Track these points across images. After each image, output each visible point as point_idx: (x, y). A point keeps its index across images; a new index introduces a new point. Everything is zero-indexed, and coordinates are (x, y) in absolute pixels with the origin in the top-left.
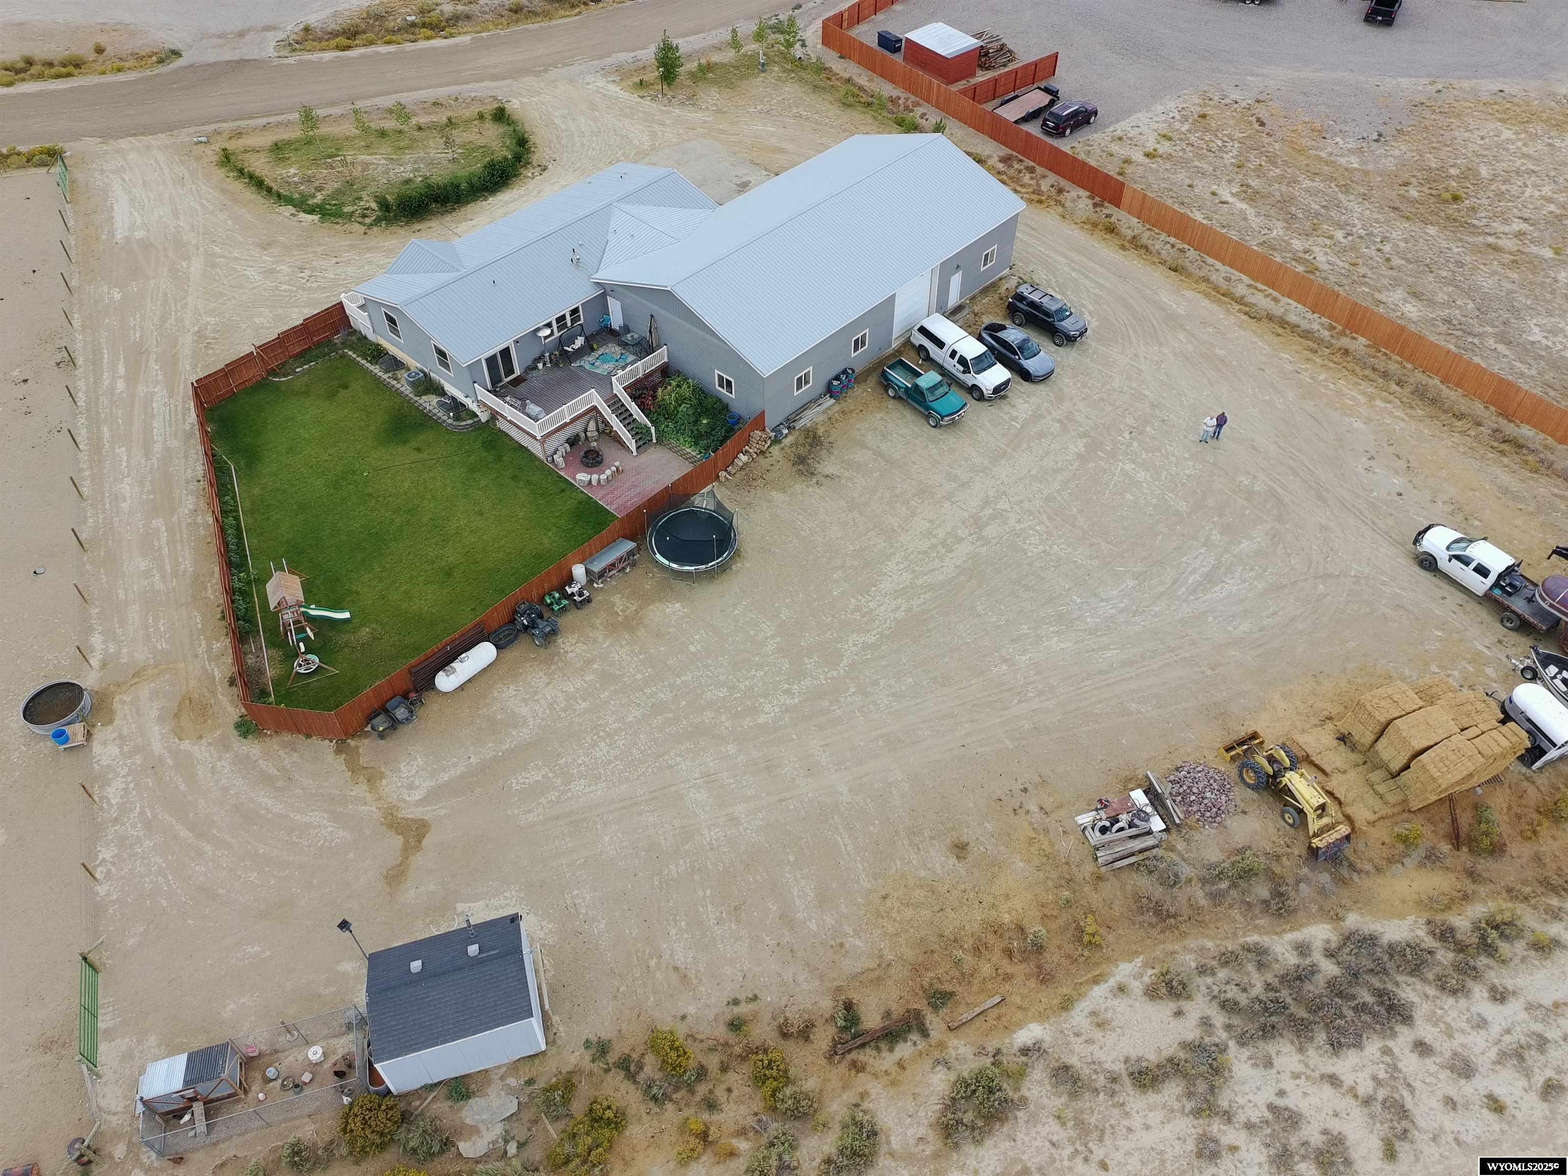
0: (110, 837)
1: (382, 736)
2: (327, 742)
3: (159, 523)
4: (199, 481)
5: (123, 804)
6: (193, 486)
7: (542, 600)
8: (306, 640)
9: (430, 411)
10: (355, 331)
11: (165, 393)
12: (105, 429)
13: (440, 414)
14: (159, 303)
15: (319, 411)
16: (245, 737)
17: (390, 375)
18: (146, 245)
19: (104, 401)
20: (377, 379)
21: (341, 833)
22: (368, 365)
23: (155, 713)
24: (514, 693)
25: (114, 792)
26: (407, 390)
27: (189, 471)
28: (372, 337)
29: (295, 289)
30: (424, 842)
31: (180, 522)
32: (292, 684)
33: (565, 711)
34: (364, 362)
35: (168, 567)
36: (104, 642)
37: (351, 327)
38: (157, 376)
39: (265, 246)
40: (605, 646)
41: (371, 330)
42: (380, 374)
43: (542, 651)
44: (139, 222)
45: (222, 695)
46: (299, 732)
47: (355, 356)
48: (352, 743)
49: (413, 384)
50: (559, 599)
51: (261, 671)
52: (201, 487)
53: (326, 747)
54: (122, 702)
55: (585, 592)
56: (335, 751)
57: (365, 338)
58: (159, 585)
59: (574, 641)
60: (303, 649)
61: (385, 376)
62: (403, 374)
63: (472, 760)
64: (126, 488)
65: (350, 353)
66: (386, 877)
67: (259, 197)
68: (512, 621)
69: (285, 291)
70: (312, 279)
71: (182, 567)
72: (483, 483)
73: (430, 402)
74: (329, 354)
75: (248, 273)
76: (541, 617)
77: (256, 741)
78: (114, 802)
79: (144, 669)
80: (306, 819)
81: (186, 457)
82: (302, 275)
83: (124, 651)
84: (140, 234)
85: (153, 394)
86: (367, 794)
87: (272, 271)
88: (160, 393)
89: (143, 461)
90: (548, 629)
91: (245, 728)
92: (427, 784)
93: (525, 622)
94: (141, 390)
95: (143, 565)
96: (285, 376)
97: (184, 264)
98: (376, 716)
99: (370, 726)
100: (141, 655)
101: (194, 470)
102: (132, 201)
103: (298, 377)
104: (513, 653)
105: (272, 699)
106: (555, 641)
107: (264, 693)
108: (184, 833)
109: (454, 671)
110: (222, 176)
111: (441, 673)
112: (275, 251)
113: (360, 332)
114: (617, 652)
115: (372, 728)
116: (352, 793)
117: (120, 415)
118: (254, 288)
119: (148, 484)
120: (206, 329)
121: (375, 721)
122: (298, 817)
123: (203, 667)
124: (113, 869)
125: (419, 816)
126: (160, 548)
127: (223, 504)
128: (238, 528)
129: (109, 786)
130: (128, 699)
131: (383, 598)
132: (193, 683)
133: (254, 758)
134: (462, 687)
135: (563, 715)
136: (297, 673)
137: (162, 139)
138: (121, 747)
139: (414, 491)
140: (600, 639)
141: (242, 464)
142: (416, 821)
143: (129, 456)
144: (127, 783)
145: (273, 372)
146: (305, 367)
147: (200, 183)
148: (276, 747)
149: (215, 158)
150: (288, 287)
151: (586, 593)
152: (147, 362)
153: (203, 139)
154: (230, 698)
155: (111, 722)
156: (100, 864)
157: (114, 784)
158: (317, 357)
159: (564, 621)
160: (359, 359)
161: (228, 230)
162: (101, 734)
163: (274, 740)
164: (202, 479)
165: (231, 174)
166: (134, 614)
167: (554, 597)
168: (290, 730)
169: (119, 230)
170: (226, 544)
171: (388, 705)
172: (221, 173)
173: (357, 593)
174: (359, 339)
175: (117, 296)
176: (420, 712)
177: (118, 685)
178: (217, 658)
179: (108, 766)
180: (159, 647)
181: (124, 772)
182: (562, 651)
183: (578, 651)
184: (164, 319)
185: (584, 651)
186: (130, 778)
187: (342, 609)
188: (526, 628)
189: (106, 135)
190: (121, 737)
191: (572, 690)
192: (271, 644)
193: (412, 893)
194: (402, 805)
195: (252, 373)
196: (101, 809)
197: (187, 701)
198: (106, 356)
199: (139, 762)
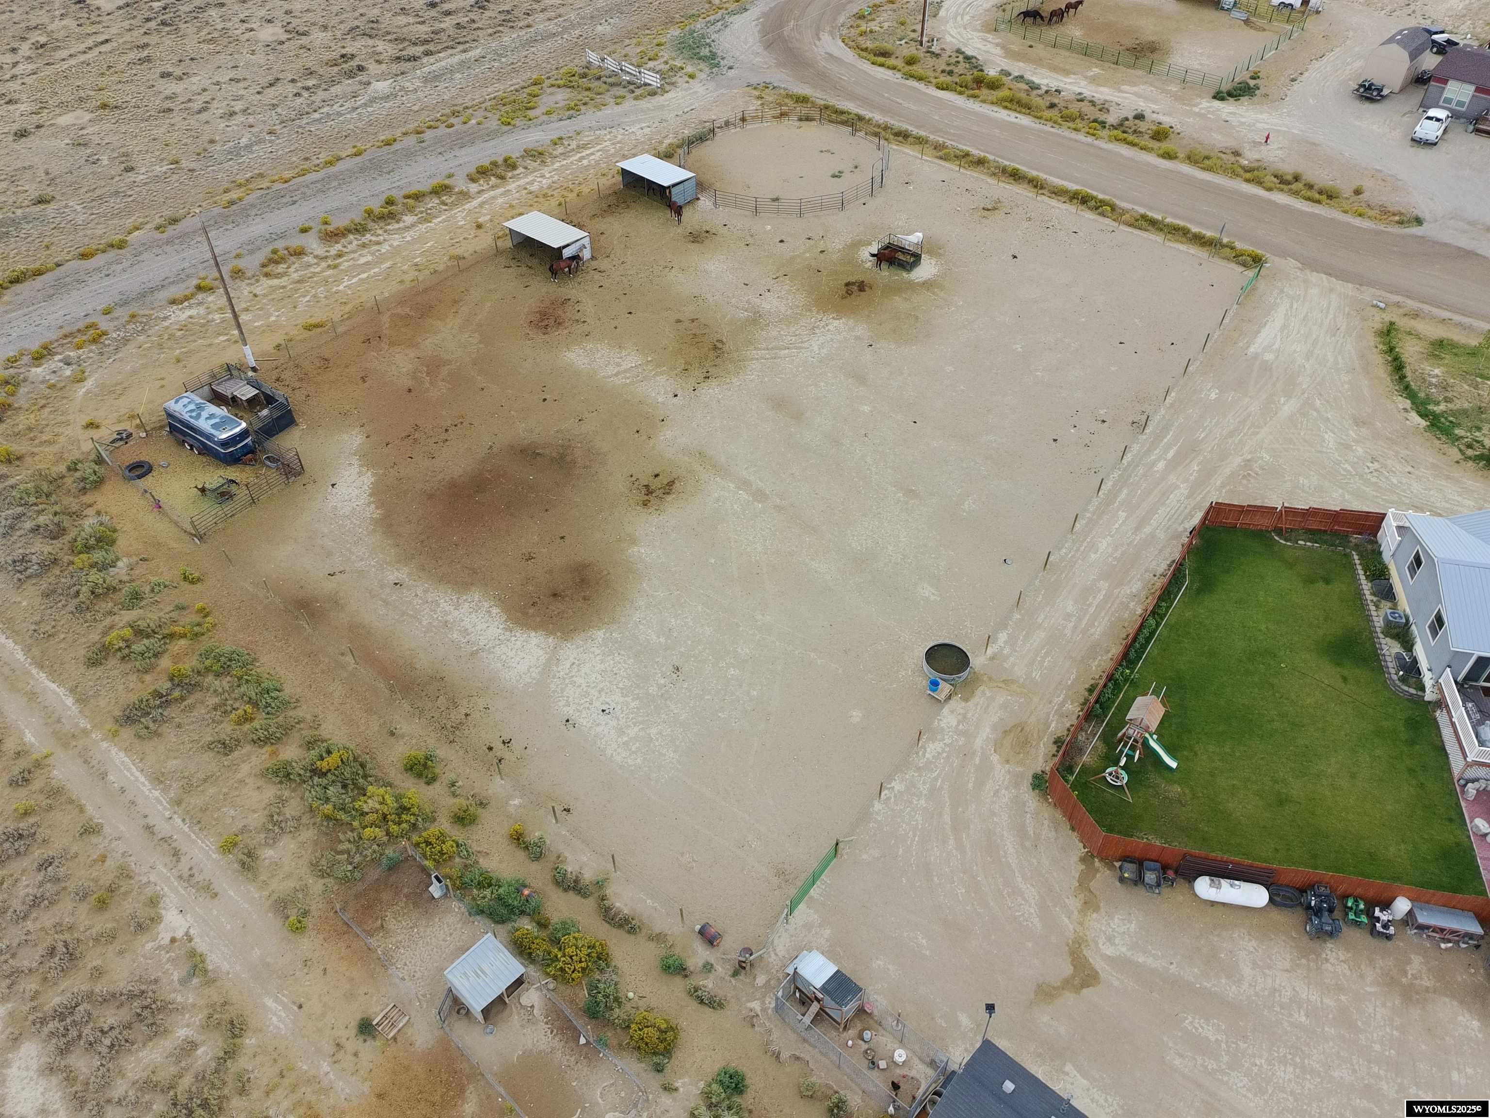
0: (907, 777)
1: (1122, 880)
2: (1081, 845)
3: (1104, 585)
4: (1155, 576)
5: (931, 762)
6: (1148, 576)
7: (1345, 897)
8: (1130, 758)
9: (1384, 655)
10: (1377, 542)
11: (1186, 492)
12: (1125, 491)
13: (1390, 664)
14: (1238, 420)
15: (1289, 587)
16: (1033, 789)
17: (1375, 599)
18: (1266, 368)
19: (1141, 470)
20: (1360, 594)
21: (1036, 921)
22: (1363, 577)
23: (995, 719)
24: (1251, 949)
25: (932, 748)
26: (1379, 623)
27: (1154, 563)
28: (1387, 557)
29: (1354, 473)
30: (1085, 991)
31: (1117, 597)
32: (1094, 780)
33: (1282, 1008)
34: (1361, 572)
35: (1084, 622)
36: (1006, 642)
37: (1375, 536)
38: (1191, 475)
39: (1359, 422)
40: (1368, 989)
41: (1391, 553)
42: (1367, 593)
43: (1305, 939)
44: (1276, 346)
45: (1044, 744)
46: (1070, 819)
47: (1357, 562)
48: (1097, 863)
49: (1388, 623)
50: (1361, 911)
51: (1081, 751)
52: (1153, 582)
53: (1078, 849)
54: (983, 693)
55: (1392, 928)
56: (1081, 858)
57: (1380, 553)
58: (1068, 632)
59: (1342, 958)
60: (1122, 763)
61: (1369, 597)
62: (1386, 606)
63: (1171, 967)
64: (1104, 544)
65: (1356, 557)
66: (1039, 986)
67: (1388, 379)
68: (1302, 891)
69: (1345, 470)
70: (1375, 474)
71: (1093, 630)
72: (1378, 752)
73: (1391, 648)
74: (1336, 546)
75: (1326, 436)
76: (1331, 910)
77: (1038, 798)
78: (927, 755)
79: (1013, 682)
80: (1022, 886)
81: (1161, 551)
82: (1370, 465)
83: (1012, 659)
84: (1269, 357)
85: (1177, 487)
86: (1076, 913)
87: (1348, 447)
88: (1184, 489)
89: (1130, 533)
90: (1329, 928)
91: (1039, 782)
92: (1124, 949)
93: (1313, 903)
94: (1172, 478)
95: (1070, 609)
96: (1285, 540)
97: (1282, 400)
98: (1131, 862)
99: (1120, 863)
100: (1019, 671)
101: (1158, 565)
102: (1284, 327)
103: (1295, 548)
104: (1278, 916)
105: (1072, 778)
106: (1325, 941)
107: (1070, 769)
108: (947, 818)
109: (1219, 887)
110: (1372, 344)
111: (1207, 878)
112: (1364, 431)
113: (1380, 546)
114: (1375, 1006)
115: (1121, 868)
116: (1066, 900)
117: (1142, 488)
118: (1321, 452)
119: (1119, 552)
120: (1256, 462)
121: (1127, 865)
122: (1020, 879)
123: (1048, 714)
124: (893, 799)
125: (1098, 967)
126: (1090, 605)
127: (1157, 606)
128: (1152, 634)
129: (933, 742)
130: (988, 694)
131: (1212, 776)
132: (1033, 719)
133: (1027, 810)
134: (1213, 903)
135: (1278, 1009)
136: (1105, 777)
137: (1349, 288)
138: (959, 722)
139: (1311, 710)
140: (1369, 979)
141: (1195, 586)
142: (1093, 969)
143: (1124, 522)
144: (943, 751)
145: (1279, 532)
146: (1308, 544)
147: (1349, 340)
148: (1046, 815)
149: (1378, 326)
150: (1349, 468)
151: (1392, 930)
152: (1194, 458)
153: (1382, 305)
154: (1047, 752)
155: (966, 700)
156: (889, 789)
157: (936, 744)
158: (1325, 542)
159: (1349, 933)
160: (1359, 567)
161: (1340, 392)
162: (956, 703)
163: (1049, 809)
164: (1158, 576)
165: (1381, 346)
166: (1039, 637)
167: (1357, 906)
168: (1065, 814)
169: (1256, 346)
170: (1135, 639)
171: (1146, 863)
172: (1372, 340)
173: (1196, 754)
174: (1373, 551)
175: (1213, 396)
176: (1165, 890)
177: (990, 679)
178: (1061, 716)
179: (943, 729)
180: (1034, 675)
181: (947, 741)
182: (1324, 956)
183: (1339, 969)
184: (1231, 434)
185: (1344, 975)
186: (947, 749)
187: (1174, 757)
188: (1309, 907)
189: (1310, 264)
190: (965, 716)
191: (1304, 996)
192: (1104, 738)
193: (1046, 1018)
194: (1092, 945)
195: (1263, 522)
196: (917, 753)
197: (1020, 729)
198: (1168, 437)
199: (960, 743)
